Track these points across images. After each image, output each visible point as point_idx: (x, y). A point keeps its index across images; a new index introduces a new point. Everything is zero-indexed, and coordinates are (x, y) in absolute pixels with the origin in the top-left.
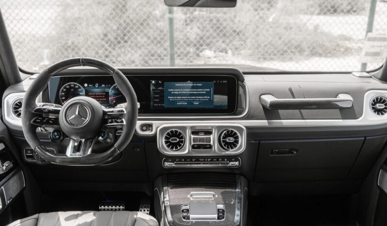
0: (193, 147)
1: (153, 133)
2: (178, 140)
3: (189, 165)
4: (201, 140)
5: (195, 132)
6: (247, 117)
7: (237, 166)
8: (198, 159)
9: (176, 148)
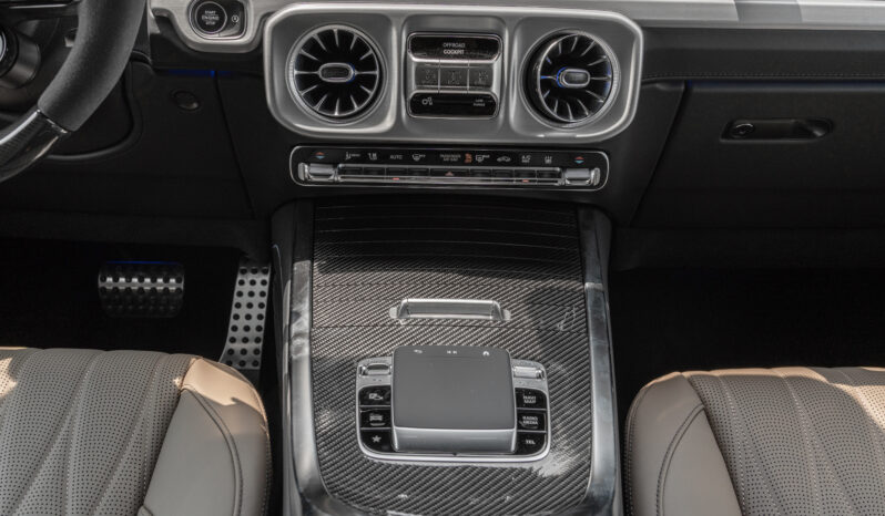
0: (417, 106)
2: (353, 72)
3: (396, 179)
4: (449, 75)
5: (427, 41)
7: (592, 186)
8: (434, 154)
9: (346, 106)
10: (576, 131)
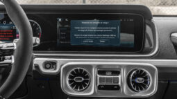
0: (99, 88)
1: (57, 71)
2: (83, 79)
4: (108, 80)
5: (102, 71)
6: (157, 56)
9: (81, 88)
10: (141, 94)
